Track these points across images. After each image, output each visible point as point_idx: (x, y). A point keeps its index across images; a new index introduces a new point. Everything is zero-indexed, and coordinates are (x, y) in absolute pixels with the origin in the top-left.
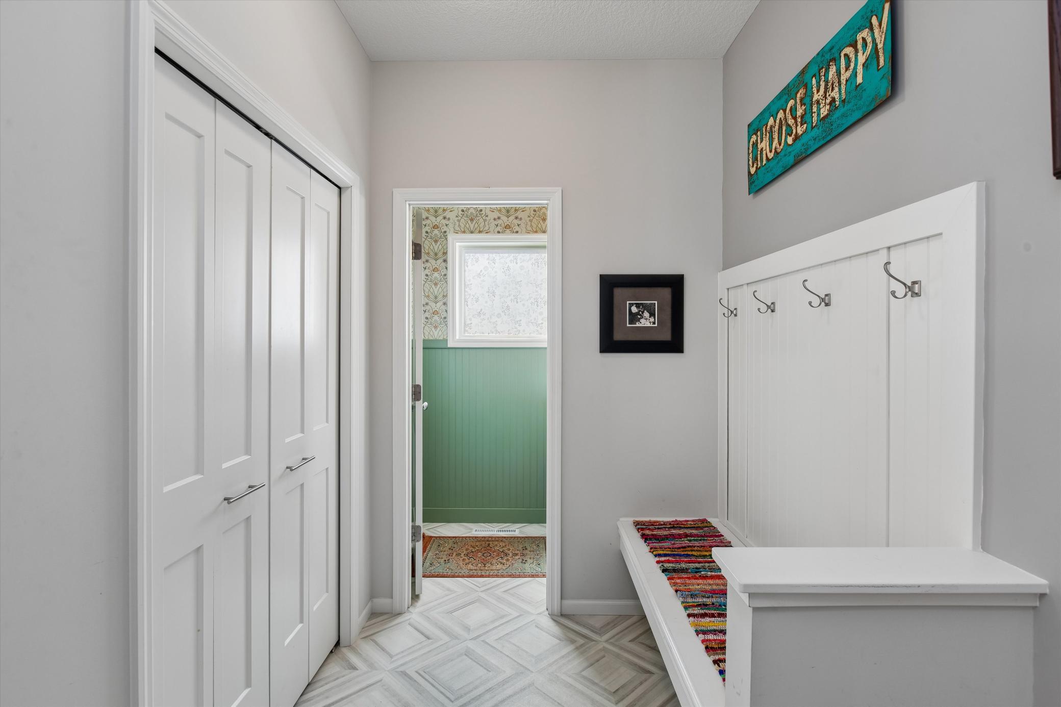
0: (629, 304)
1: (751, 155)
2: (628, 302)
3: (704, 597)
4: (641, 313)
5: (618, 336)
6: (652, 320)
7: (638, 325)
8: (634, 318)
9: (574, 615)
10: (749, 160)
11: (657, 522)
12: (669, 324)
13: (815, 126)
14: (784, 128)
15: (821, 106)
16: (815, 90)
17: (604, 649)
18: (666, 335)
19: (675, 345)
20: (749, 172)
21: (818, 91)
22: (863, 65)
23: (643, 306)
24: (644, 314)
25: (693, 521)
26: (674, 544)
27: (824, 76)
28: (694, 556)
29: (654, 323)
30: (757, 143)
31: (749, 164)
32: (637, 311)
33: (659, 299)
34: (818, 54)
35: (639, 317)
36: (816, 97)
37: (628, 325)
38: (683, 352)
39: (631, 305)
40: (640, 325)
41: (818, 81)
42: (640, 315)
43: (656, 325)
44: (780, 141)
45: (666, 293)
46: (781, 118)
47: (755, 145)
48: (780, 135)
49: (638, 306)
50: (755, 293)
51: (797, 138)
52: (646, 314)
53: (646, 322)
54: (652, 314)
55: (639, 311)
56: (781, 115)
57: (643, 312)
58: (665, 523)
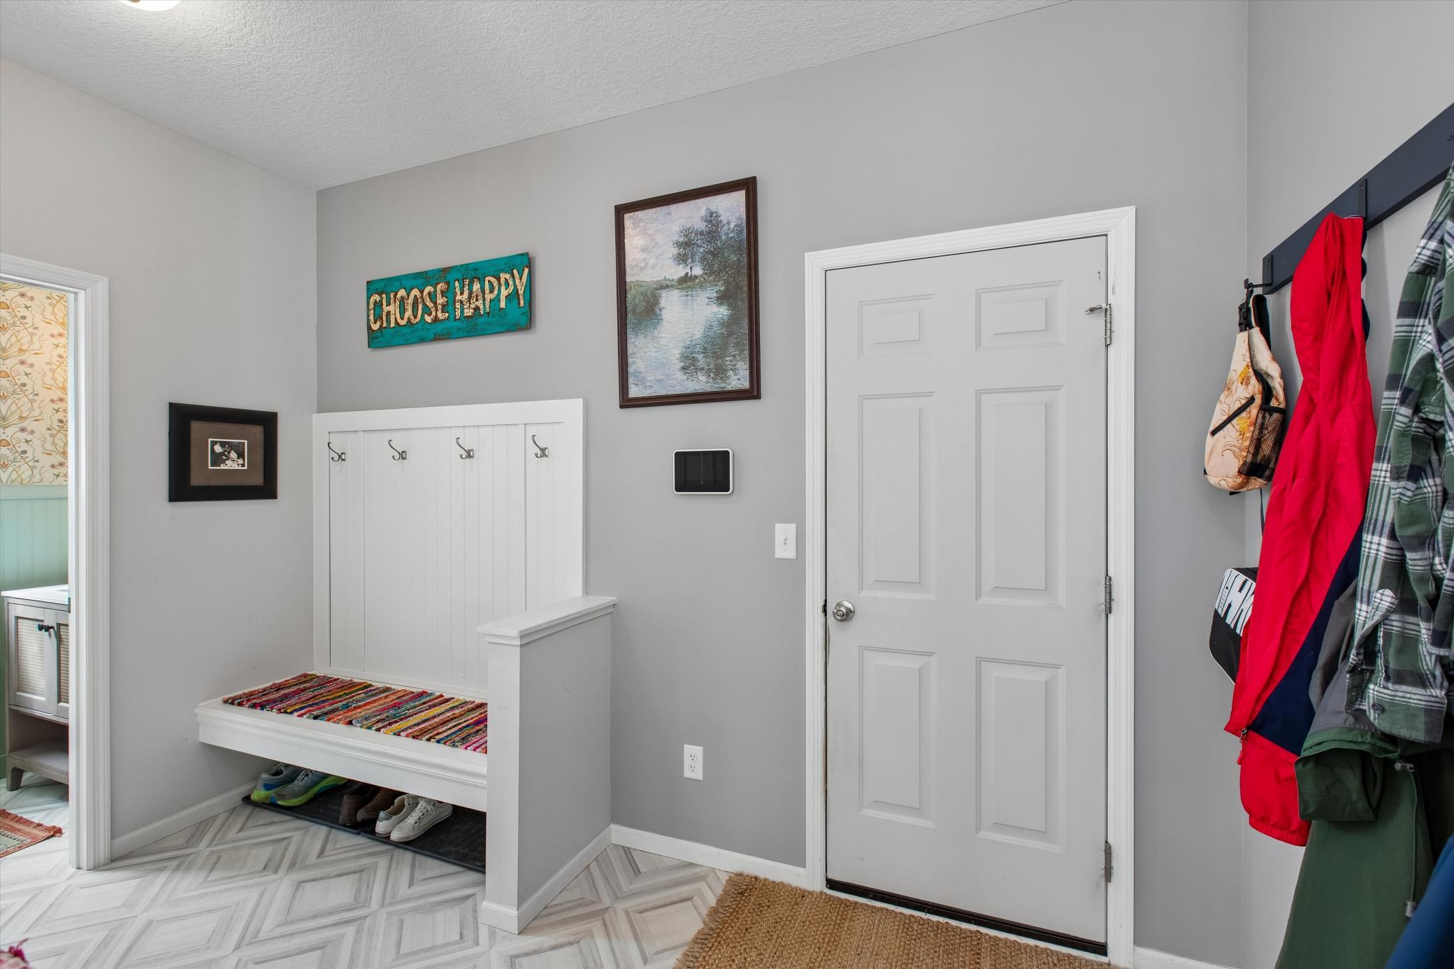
0: (212, 442)
1: (372, 311)
2: (210, 440)
3: (376, 716)
4: (226, 453)
5: (196, 480)
6: (240, 461)
7: (222, 467)
8: (218, 459)
9: (132, 852)
10: (368, 316)
11: (255, 691)
12: (261, 467)
13: (458, 319)
14: (420, 307)
15: (465, 307)
16: (458, 290)
17: (212, 853)
18: (258, 480)
19: (266, 489)
20: (369, 327)
21: (462, 294)
22: (506, 297)
23: (229, 446)
24: (231, 454)
25: (294, 679)
26: (300, 699)
27: (468, 285)
28: (330, 699)
29: (243, 465)
30: (382, 305)
31: (368, 320)
32: (221, 450)
33: (248, 438)
34: (462, 266)
35: (224, 457)
36: (459, 297)
37: (210, 468)
38: (276, 498)
39: (214, 443)
40: (226, 468)
41: (462, 286)
42: (226, 456)
43: (246, 468)
44: (415, 313)
45: (258, 431)
46: (416, 296)
47: (378, 305)
48: (415, 310)
49: (223, 445)
50: (392, 443)
51: (436, 320)
52: (233, 455)
53: (233, 464)
54: (241, 455)
55: (225, 451)
56: (415, 292)
57: (229, 453)
58: (264, 690)
